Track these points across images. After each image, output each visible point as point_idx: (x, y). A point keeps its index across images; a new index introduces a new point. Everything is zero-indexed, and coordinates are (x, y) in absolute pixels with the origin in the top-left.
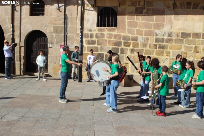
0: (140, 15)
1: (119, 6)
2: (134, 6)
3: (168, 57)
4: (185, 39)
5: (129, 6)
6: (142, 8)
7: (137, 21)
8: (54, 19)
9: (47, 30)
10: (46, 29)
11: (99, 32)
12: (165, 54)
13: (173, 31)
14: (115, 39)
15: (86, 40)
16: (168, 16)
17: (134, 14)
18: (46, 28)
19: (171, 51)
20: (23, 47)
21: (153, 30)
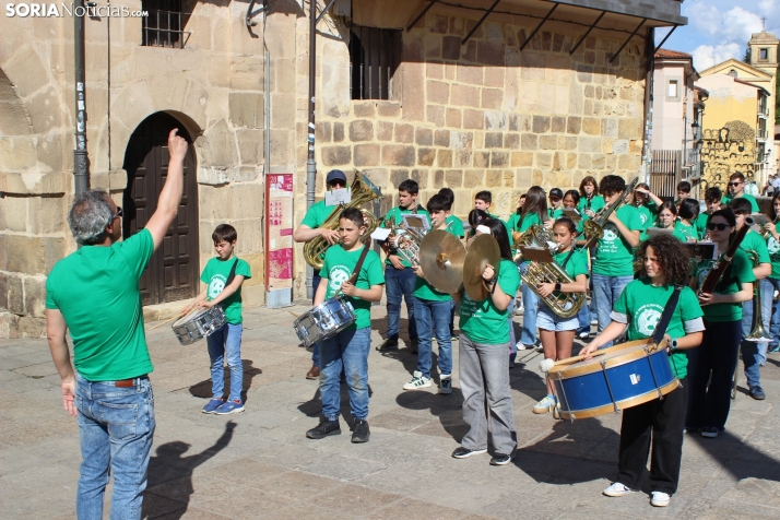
0: (453, 64)
1: (405, 29)
2: (442, 31)
3: (509, 190)
4: (540, 134)
5: (432, 31)
6: (459, 38)
7: (448, 81)
8: (233, 63)
9: (207, 113)
10: (205, 107)
11: (357, 119)
12: (504, 182)
13: (520, 113)
14: (399, 141)
15: (323, 150)
16: (510, 69)
17: (440, 58)
18: (203, 101)
19: (515, 170)
20: (121, 195)
21: (480, 109)
